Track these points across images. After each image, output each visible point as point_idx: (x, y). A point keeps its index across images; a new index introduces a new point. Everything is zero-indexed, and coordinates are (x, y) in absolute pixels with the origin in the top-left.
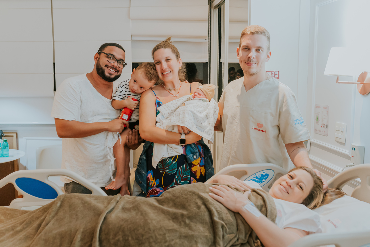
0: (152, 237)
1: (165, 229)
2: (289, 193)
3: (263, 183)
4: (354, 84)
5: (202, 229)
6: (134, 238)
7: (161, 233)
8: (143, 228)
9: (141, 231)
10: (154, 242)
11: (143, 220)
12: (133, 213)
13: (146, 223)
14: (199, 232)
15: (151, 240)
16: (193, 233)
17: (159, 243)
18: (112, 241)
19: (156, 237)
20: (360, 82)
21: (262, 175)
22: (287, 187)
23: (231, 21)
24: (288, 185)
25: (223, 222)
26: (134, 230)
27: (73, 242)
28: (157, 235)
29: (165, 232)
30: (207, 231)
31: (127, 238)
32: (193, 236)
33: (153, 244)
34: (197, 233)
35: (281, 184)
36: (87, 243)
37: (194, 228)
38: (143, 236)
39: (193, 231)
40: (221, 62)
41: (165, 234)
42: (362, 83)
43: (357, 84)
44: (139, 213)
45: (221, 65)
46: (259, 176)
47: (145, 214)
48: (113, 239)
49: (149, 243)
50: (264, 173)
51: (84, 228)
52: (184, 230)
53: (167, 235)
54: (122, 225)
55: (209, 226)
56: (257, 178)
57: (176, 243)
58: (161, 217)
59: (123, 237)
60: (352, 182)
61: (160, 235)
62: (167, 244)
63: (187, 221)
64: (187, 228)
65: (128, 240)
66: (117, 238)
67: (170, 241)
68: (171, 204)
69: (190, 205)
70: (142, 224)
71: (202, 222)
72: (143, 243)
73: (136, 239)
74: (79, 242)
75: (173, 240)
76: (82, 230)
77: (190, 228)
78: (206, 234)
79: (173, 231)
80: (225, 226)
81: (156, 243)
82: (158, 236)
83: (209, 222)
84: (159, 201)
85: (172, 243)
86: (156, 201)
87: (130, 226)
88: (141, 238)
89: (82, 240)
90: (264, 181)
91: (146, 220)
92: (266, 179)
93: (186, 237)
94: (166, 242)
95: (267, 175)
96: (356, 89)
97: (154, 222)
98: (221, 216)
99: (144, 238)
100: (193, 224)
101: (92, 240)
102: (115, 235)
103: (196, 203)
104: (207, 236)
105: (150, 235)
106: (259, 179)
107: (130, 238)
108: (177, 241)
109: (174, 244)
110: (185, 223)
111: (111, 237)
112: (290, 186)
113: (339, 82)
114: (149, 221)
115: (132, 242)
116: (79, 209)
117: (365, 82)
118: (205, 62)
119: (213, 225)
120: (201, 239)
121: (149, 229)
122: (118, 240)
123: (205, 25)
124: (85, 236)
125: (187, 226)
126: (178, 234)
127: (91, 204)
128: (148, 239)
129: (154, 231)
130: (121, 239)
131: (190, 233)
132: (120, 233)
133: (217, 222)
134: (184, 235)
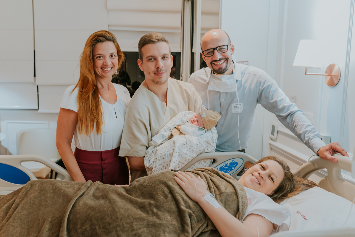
0: (119, 225)
1: (132, 217)
2: (261, 184)
3: (232, 171)
4: (322, 76)
5: (169, 218)
6: (101, 227)
7: (128, 221)
8: (110, 217)
9: (108, 219)
10: (122, 230)
11: (110, 209)
12: (102, 201)
13: (114, 211)
14: (167, 221)
15: (119, 229)
16: (161, 222)
17: (126, 231)
18: (79, 231)
19: (123, 225)
20: (327, 74)
21: (231, 163)
22: (259, 178)
23: (203, 13)
24: (260, 176)
25: (190, 211)
26: (101, 219)
27: (41, 232)
28: (124, 223)
29: (132, 220)
30: (175, 220)
31: (94, 227)
32: (160, 224)
33: (120, 233)
34: (165, 222)
35: (253, 174)
36: (55, 233)
37: (162, 217)
38: (110, 224)
39: (161, 220)
40: (193, 52)
41: (132, 223)
42: (329, 75)
43: (324, 76)
44: (108, 202)
45: (193, 55)
46: (228, 164)
47: (114, 202)
48: (80, 228)
49: (117, 231)
50: (233, 161)
51: (52, 218)
52: (152, 219)
53: (134, 224)
54: (89, 214)
55: (177, 215)
56: (226, 166)
57: (143, 232)
58: (129, 206)
59: (90, 226)
60: (319, 171)
61: (128, 223)
62: (134, 233)
63: (155, 210)
64: (155, 217)
65: (95, 229)
66: (84, 228)
67: (137, 230)
68: (139, 193)
69: (157, 194)
70: (109, 212)
71: (169, 212)
72: (110, 232)
73: (103, 228)
74: (47, 231)
75: (140, 229)
76: (50, 219)
77: (158, 217)
78: (174, 223)
79: (141, 219)
80: (193, 214)
81: (123, 232)
82: (125, 225)
83: (176, 211)
84: (127, 190)
85: (140, 231)
86: (125, 190)
87: (98, 214)
88: (108, 227)
89: (50, 229)
90: (233, 169)
91: (114, 209)
92: (235, 167)
93: (154, 225)
94: (133, 230)
95: (236, 163)
96: (324, 80)
97: (121, 210)
98: (188, 205)
99: (111, 226)
100: (160, 213)
101: (59, 230)
102: (83, 224)
103: (164, 192)
104: (174, 225)
105: (117, 223)
106: (229, 167)
107: (97, 227)
108: (145, 229)
109: (142, 232)
110: (153, 212)
111: (78, 227)
112: (263, 177)
113: (307, 73)
114: (117, 210)
115: (99, 231)
116: (49, 195)
117: (332, 74)
118: (178, 52)
119: (180, 214)
120: (168, 228)
121: (117, 218)
122: (86, 229)
123: (179, 17)
124: (53, 225)
125: (155, 215)
126: (145, 223)
127: (61, 190)
128: (115, 227)
129: (121, 220)
130: (89, 228)
131: (158, 221)
132: (88, 222)
133: (185, 211)
134: (151, 223)
